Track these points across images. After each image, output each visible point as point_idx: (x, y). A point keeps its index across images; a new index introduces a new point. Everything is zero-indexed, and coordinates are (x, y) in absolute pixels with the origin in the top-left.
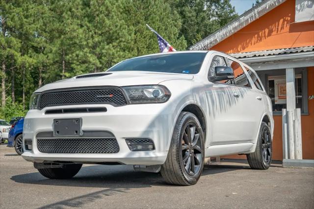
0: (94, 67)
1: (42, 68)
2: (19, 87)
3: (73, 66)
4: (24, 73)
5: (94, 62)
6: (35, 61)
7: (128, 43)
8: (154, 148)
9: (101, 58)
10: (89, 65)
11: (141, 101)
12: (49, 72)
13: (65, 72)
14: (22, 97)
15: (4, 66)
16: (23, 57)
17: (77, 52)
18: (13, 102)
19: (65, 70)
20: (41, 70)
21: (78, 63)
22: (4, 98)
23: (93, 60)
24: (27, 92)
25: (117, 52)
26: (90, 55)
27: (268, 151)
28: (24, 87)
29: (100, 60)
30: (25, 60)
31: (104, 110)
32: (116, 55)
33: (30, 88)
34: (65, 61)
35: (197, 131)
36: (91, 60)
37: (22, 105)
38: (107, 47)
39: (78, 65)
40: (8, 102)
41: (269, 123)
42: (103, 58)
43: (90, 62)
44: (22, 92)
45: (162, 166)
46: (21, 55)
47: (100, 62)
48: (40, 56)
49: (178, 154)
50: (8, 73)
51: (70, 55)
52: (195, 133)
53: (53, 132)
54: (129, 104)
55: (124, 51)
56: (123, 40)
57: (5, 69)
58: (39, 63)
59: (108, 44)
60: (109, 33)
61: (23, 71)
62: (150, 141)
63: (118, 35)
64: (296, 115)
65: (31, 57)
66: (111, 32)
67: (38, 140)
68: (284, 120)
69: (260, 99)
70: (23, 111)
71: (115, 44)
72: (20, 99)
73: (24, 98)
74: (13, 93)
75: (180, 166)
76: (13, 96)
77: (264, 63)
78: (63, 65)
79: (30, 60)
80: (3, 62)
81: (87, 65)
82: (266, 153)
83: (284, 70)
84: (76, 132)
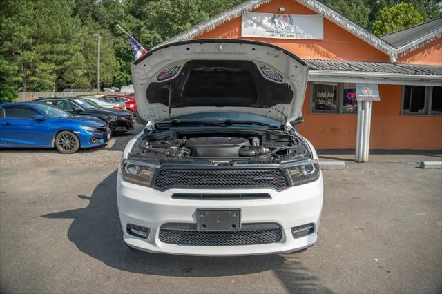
7: (28, 18)
25: (17, 26)
31: (267, 196)
32: (16, 29)
38: (6, 21)
54: (291, 186)
55: (24, 25)
56: (23, 15)
59: (7, 17)
60: (8, 7)
63: (17, 9)
66: (9, 6)
67: (162, 230)
71: (14, 18)
84: (234, 226)
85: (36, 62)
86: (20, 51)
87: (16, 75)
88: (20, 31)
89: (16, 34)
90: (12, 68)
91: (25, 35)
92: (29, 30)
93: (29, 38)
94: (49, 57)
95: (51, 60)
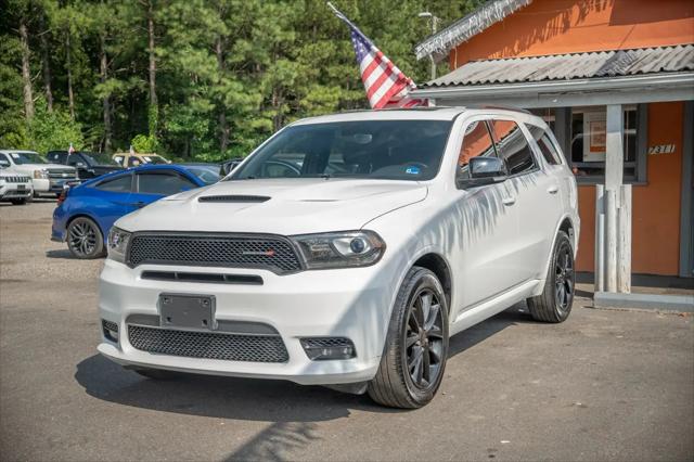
0: (215, 36)
1: (106, 33)
2: (59, 74)
3: (170, 32)
4: (68, 43)
5: (216, 26)
6: (91, 20)
8: (354, 355)
9: (230, 18)
10: (205, 31)
11: (329, 264)
12: (122, 43)
13: (155, 46)
14: (68, 96)
15: (23, 29)
16: (63, 10)
17: (179, 5)
18: (50, 107)
19: (155, 40)
20: (103, 38)
21: (182, 27)
22: (29, 99)
23: (214, 22)
24: (77, 84)
26: (205, 12)
27: (566, 285)
28: (70, 75)
29: (228, 21)
30: (69, 17)
31: (257, 280)
32: (261, 11)
33: (83, 76)
34: (154, 23)
35: (435, 300)
36: (208, 21)
37: (70, 113)
39: (181, 31)
40: (40, 109)
41: (570, 230)
42: (233, 16)
43: (206, 26)
44: (65, 86)
45: (370, 382)
46: (60, 7)
47: (228, 25)
48: (100, 10)
49: (400, 358)
50: (34, 44)
51: (165, 10)
52: (432, 304)
53: (158, 317)
54: (306, 269)
57: (25, 35)
58: (98, 24)
61: (65, 40)
62: (347, 342)
64: (622, 197)
65: (80, 11)
67: (130, 327)
68: (599, 206)
69: (555, 192)
70: (70, 126)
72: (64, 99)
73: (71, 96)
74: (48, 87)
75: (403, 380)
76: (48, 92)
77: (564, 93)
78: (151, 30)
79: (80, 18)
80: (21, 21)
81: (201, 32)
82: (563, 290)
83: (603, 108)
84: (205, 322)
85: (302, 84)
86: (268, 62)
87: (258, 115)
88: (268, 14)
89: (259, 22)
90: (248, 99)
91: (278, 23)
92: (289, 10)
93: (286, 29)
94: (332, 70)
95: (337, 79)
